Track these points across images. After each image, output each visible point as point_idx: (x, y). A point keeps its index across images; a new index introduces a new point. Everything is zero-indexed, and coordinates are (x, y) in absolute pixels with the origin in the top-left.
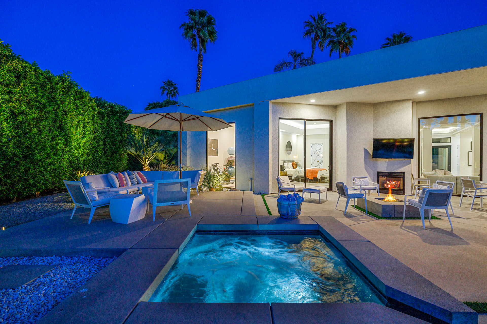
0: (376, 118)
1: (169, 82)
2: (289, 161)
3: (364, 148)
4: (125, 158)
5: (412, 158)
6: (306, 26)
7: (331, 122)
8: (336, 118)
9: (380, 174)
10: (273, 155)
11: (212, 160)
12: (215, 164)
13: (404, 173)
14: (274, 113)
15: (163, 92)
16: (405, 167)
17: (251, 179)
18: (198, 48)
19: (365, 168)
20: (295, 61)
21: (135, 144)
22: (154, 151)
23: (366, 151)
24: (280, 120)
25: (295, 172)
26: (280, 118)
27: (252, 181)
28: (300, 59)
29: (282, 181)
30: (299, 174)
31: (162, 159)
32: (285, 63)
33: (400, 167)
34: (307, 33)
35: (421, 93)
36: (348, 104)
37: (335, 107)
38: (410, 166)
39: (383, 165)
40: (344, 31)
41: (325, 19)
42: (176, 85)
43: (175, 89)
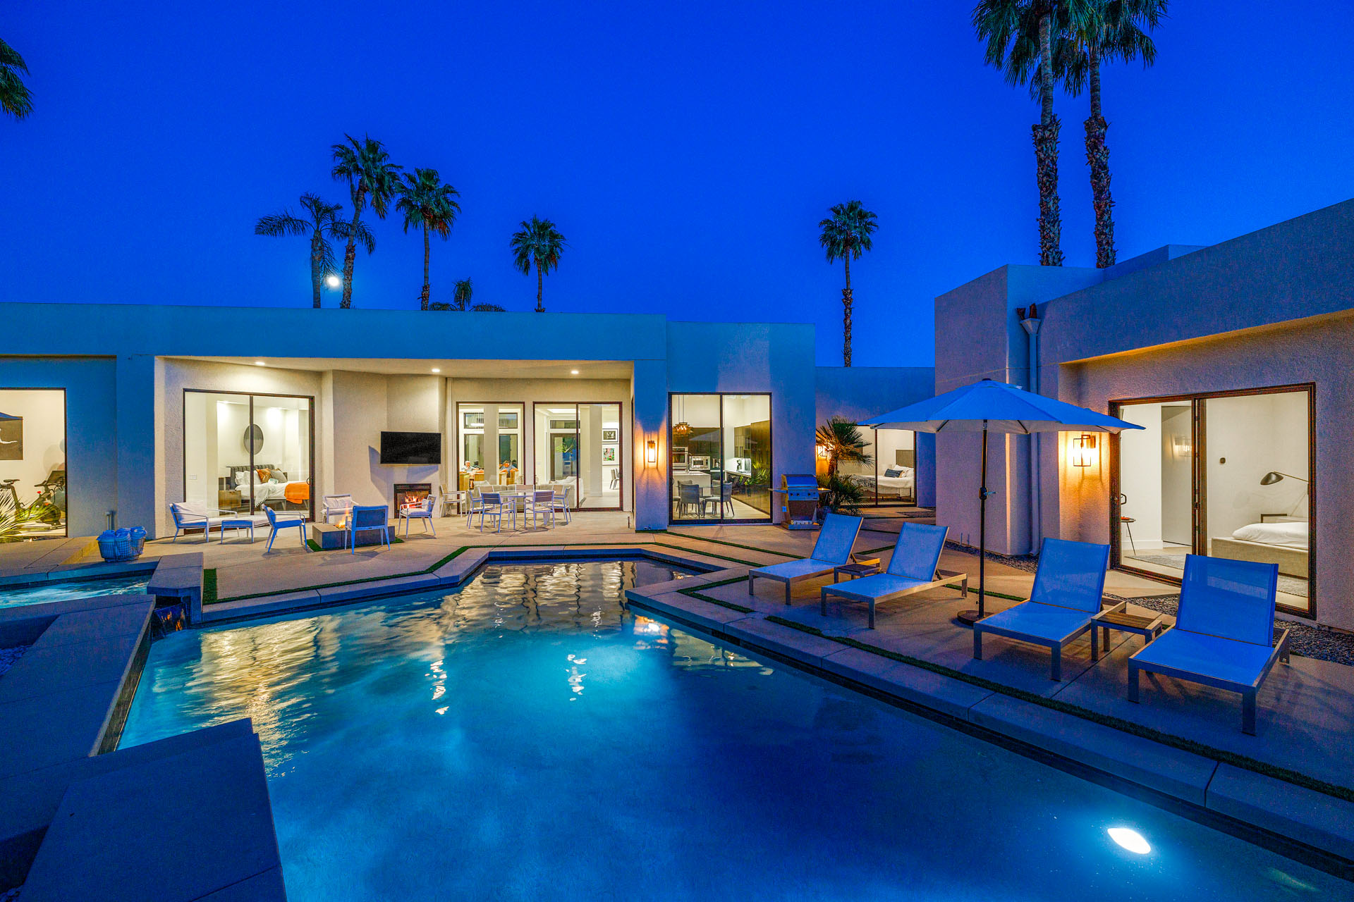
0: (391, 399)
2: (251, 468)
3: (370, 447)
5: (440, 463)
6: (337, 154)
7: (312, 399)
8: (321, 394)
9: (399, 488)
10: (168, 460)
12: (4, 481)
13: (430, 485)
14: (170, 380)
16: (432, 476)
17: (113, 514)
19: (373, 480)
20: (318, 222)
23: (372, 450)
24: (186, 393)
25: (262, 491)
26: (185, 390)
27: (115, 517)
28: (333, 220)
29: (182, 511)
30: (271, 495)
32: (288, 220)
33: (424, 477)
34: (341, 171)
35: (436, 371)
36: (336, 373)
37: (319, 375)
38: (437, 473)
39: (402, 473)
40: (431, 189)
41: (384, 155)
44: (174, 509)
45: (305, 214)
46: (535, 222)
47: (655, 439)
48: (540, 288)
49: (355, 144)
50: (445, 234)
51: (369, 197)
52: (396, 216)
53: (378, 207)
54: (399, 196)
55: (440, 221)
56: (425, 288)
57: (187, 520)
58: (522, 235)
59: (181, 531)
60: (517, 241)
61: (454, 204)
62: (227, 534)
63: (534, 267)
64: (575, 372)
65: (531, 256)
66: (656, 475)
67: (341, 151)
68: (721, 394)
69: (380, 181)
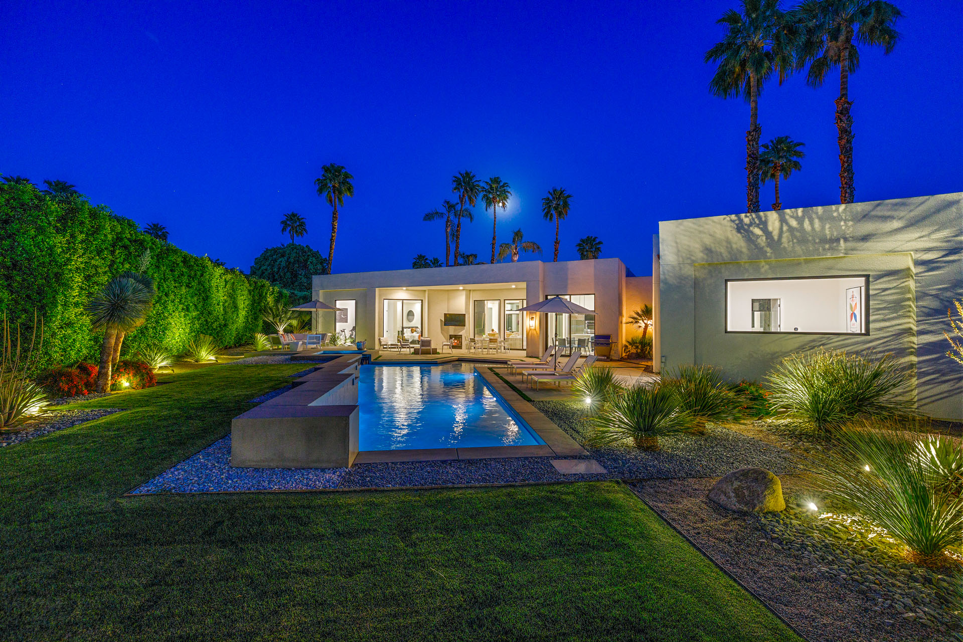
0: (448, 299)
1: (294, 215)
2: (409, 328)
3: (440, 319)
4: (261, 323)
5: (463, 326)
6: (454, 181)
7: (422, 300)
8: (425, 299)
9: (449, 336)
10: (379, 324)
11: (339, 326)
12: (343, 329)
13: (461, 335)
14: (380, 295)
15: (284, 230)
16: (462, 332)
19: (442, 332)
20: (449, 212)
21: (273, 313)
22: (290, 318)
23: (441, 322)
26: (384, 299)
28: (455, 210)
31: (295, 325)
32: (437, 213)
33: (459, 332)
34: (456, 189)
35: (461, 288)
36: (429, 290)
37: (425, 291)
38: (464, 331)
39: (452, 330)
40: (497, 186)
41: (474, 176)
42: (303, 220)
43: (301, 225)
44: (379, 339)
45: (443, 210)
46: (555, 190)
47: (534, 316)
48: (558, 228)
49: (461, 174)
53: (471, 202)
54: (482, 194)
55: (502, 202)
57: (383, 343)
58: (548, 199)
59: (382, 347)
60: (544, 203)
61: (508, 192)
62: (392, 350)
63: (555, 216)
64: (514, 287)
65: (553, 211)
66: (535, 332)
67: (456, 180)
68: (570, 295)
69: (471, 190)
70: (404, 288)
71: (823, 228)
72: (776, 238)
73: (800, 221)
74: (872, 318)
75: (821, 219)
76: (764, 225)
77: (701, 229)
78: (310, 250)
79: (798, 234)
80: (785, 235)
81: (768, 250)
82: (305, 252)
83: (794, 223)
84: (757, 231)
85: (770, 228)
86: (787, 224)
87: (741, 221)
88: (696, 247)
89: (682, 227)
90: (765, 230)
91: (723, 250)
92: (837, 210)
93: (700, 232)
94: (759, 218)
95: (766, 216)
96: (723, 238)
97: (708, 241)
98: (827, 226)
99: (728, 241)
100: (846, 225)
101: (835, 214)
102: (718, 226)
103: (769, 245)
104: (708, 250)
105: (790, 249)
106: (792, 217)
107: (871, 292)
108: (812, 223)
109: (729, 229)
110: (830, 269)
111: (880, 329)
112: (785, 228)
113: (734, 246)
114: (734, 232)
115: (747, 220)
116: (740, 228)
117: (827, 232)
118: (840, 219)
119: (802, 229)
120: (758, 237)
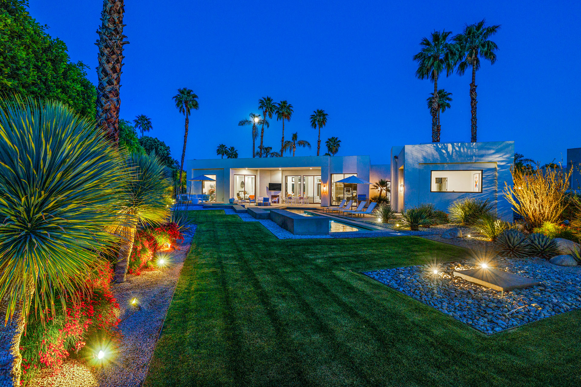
0: (271, 175)
3: (267, 186)
5: (281, 190)
6: (260, 102)
7: (255, 176)
8: (257, 175)
9: (272, 195)
13: (279, 196)
14: (232, 173)
18: (185, 113)
19: (267, 193)
24: (234, 175)
32: (247, 121)
33: (278, 194)
34: (260, 107)
35: (280, 169)
36: (260, 170)
37: (257, 171)
38: (281, 193)
40: (285, 106)
41: (272, 100)
42: (150, 120)
43: (149, 123)
45: (251, 119)
46: (318, 110)
47: (326, 185)
48: (319, 133)
49: (264, 98)
50: (289, 119)
51: (267, 113)
52: (275, 116)
53: (270, 116)
55: (288, 116)
56: (283, 138)
58: (314, 115)
60: (312, 118)
61: (291, 110)
63: (318, 126)
64: (311, 169)
65: (317, 123)
66: (326, 193)
67: (261, 102)
69: (271, 108)
70: (247, 169)
71: (468, 152)
72: (451, 154)
73: (459, 148)
74: (483, 186)
75: (467, 148)
76: (446, 149)
77: (422, 149)
78: (159, 141)
79: (458, 153)
80: (454, 153)
81: (448, 159)
82: (156, 142)
83: (457, 149)
84: (444, 151)
85: (449, 150)
86: (455, 149)
87: (438, 146)
88: (420, 156)
89: (414, 148)
90: (447, 150)
91: (430, 158)
92: (473, 145)
93: (422, 150)
94: (445, 146)
95: (447, 145)
96: (430, 153)
97: (424, 154)
98: (469, 151)
99: (433, 155)
100: (475, 150)
101: (472, 146)
102: (429, 148)
103: (448, 157)
104: (424, 158)
105: (455, 159)
106: (456, 146)
107: (483, 177)
108: (464, 149)
109: (433, 150)
110: (470, 167)
111: (486, 190)
112: (454, 151)
113: (435, 157)
114: (435, 151)
115: (440, 147)
116: (437, 149)
117: (469, 153)
118: (473, 148)
119: (460, 151)
120: (444, 153)
